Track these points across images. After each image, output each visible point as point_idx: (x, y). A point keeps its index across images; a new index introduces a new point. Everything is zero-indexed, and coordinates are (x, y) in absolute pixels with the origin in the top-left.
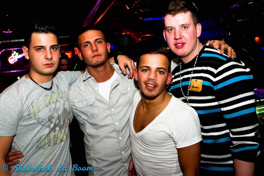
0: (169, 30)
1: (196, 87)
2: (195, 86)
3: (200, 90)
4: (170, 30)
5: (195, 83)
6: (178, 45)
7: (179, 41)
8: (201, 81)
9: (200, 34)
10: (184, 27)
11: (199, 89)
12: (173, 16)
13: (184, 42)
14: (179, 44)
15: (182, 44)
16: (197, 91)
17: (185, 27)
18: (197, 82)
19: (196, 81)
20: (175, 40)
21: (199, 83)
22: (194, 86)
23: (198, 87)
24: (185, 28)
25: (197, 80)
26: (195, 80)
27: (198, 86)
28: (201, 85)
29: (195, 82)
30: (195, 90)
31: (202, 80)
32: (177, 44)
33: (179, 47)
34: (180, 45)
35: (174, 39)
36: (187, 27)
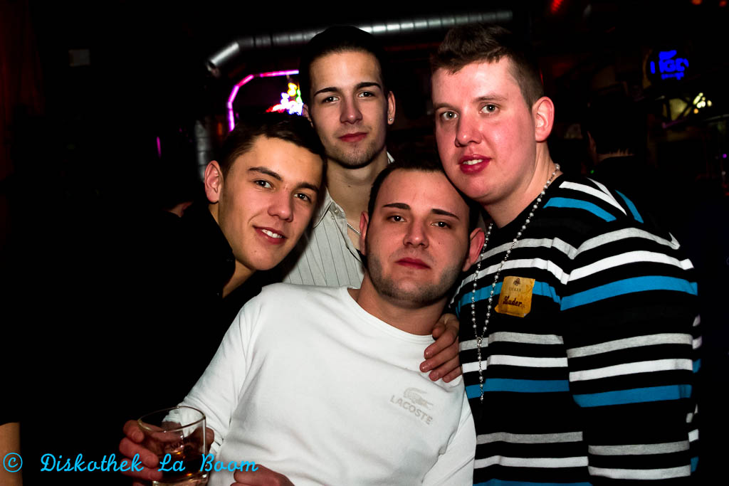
0: (442, 114)
1: (514, 303)
2: (512, 298)
3: (524, 311)
4: (445, 115)
5: (512, 289)
6: (470, 163)
7: (470, 150)
8: (531, 282)
9: (548, 129)
10: (489, 106)
11: (523, 307)
12: (454, 72)
13: (488, 154)
14: (471, 160)
15: (480, 161)
16: (515, 315)
17: (493, 106)
18: (518, 287)
19: (517, 282)
20: (457, 147)
21: (524, 289)
22: (509, 299)
23: (520, 303)
24: (491, 108)
25: (521, 278)
26: (515, 278)
27: (522, 298)
28: (529, 296)
29: (512, 285)
30: (511, 309)
31: (533, 281)
32: (467, 161)
33: (470, 169)
34: (475, 162)
35: (454, 146)
36: (499, 107)
